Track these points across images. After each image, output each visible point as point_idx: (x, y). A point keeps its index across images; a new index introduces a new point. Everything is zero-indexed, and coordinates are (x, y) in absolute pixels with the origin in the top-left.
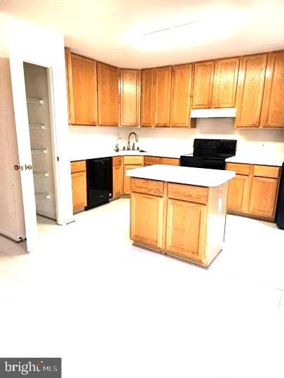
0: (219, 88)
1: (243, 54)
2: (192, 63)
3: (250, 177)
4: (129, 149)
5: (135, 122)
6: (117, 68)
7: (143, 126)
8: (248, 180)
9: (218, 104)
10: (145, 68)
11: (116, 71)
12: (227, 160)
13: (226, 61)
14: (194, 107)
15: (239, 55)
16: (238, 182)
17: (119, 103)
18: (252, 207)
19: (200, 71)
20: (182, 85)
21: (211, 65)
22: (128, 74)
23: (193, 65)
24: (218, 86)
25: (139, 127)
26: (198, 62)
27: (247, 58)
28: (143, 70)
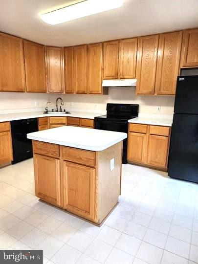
0: (123, 63)
1: (140, 35)
2: (102, 43)
3: (148, 135)
4: (57, 111)
5: (60, 89)
6: (44, 45)
7: (67, 93)
8: (146, 137)
9: (123, 76)
10: (66, 46)
11: (42, 48)
12: (129, 121)
13: (127, 41)
14: (105, 78)
15: (137, 36)
16: (138, 139)
17: (46, 74)
18: (149, 159)
19: (108, 49)
20: (95, 60)
21: (116, 44)
22: (53, 51)
23: (103, 44)
24: (122, 61)
25: (64, 93)
26: (106, 42)
27: (144, 38)
28: (65, 47)
